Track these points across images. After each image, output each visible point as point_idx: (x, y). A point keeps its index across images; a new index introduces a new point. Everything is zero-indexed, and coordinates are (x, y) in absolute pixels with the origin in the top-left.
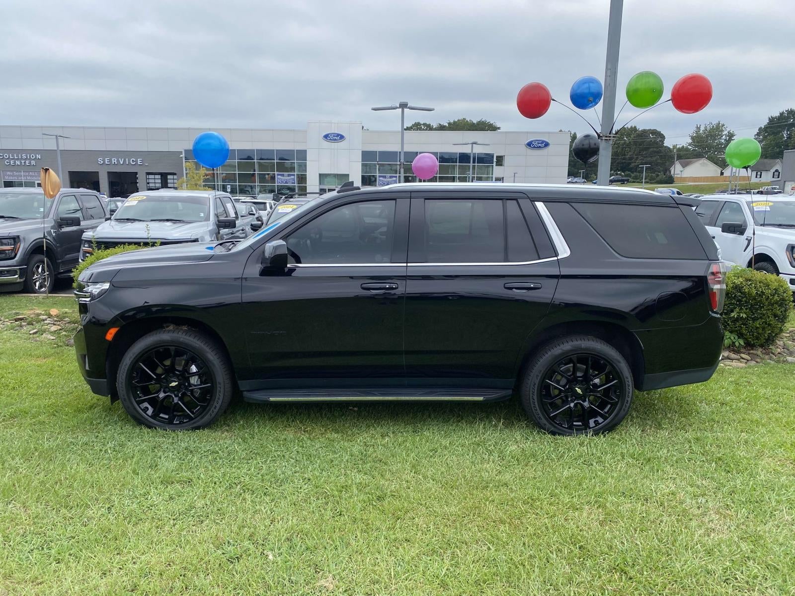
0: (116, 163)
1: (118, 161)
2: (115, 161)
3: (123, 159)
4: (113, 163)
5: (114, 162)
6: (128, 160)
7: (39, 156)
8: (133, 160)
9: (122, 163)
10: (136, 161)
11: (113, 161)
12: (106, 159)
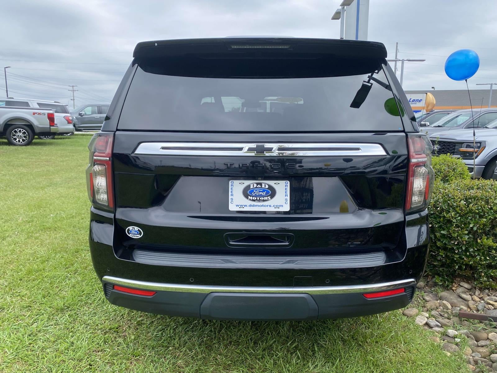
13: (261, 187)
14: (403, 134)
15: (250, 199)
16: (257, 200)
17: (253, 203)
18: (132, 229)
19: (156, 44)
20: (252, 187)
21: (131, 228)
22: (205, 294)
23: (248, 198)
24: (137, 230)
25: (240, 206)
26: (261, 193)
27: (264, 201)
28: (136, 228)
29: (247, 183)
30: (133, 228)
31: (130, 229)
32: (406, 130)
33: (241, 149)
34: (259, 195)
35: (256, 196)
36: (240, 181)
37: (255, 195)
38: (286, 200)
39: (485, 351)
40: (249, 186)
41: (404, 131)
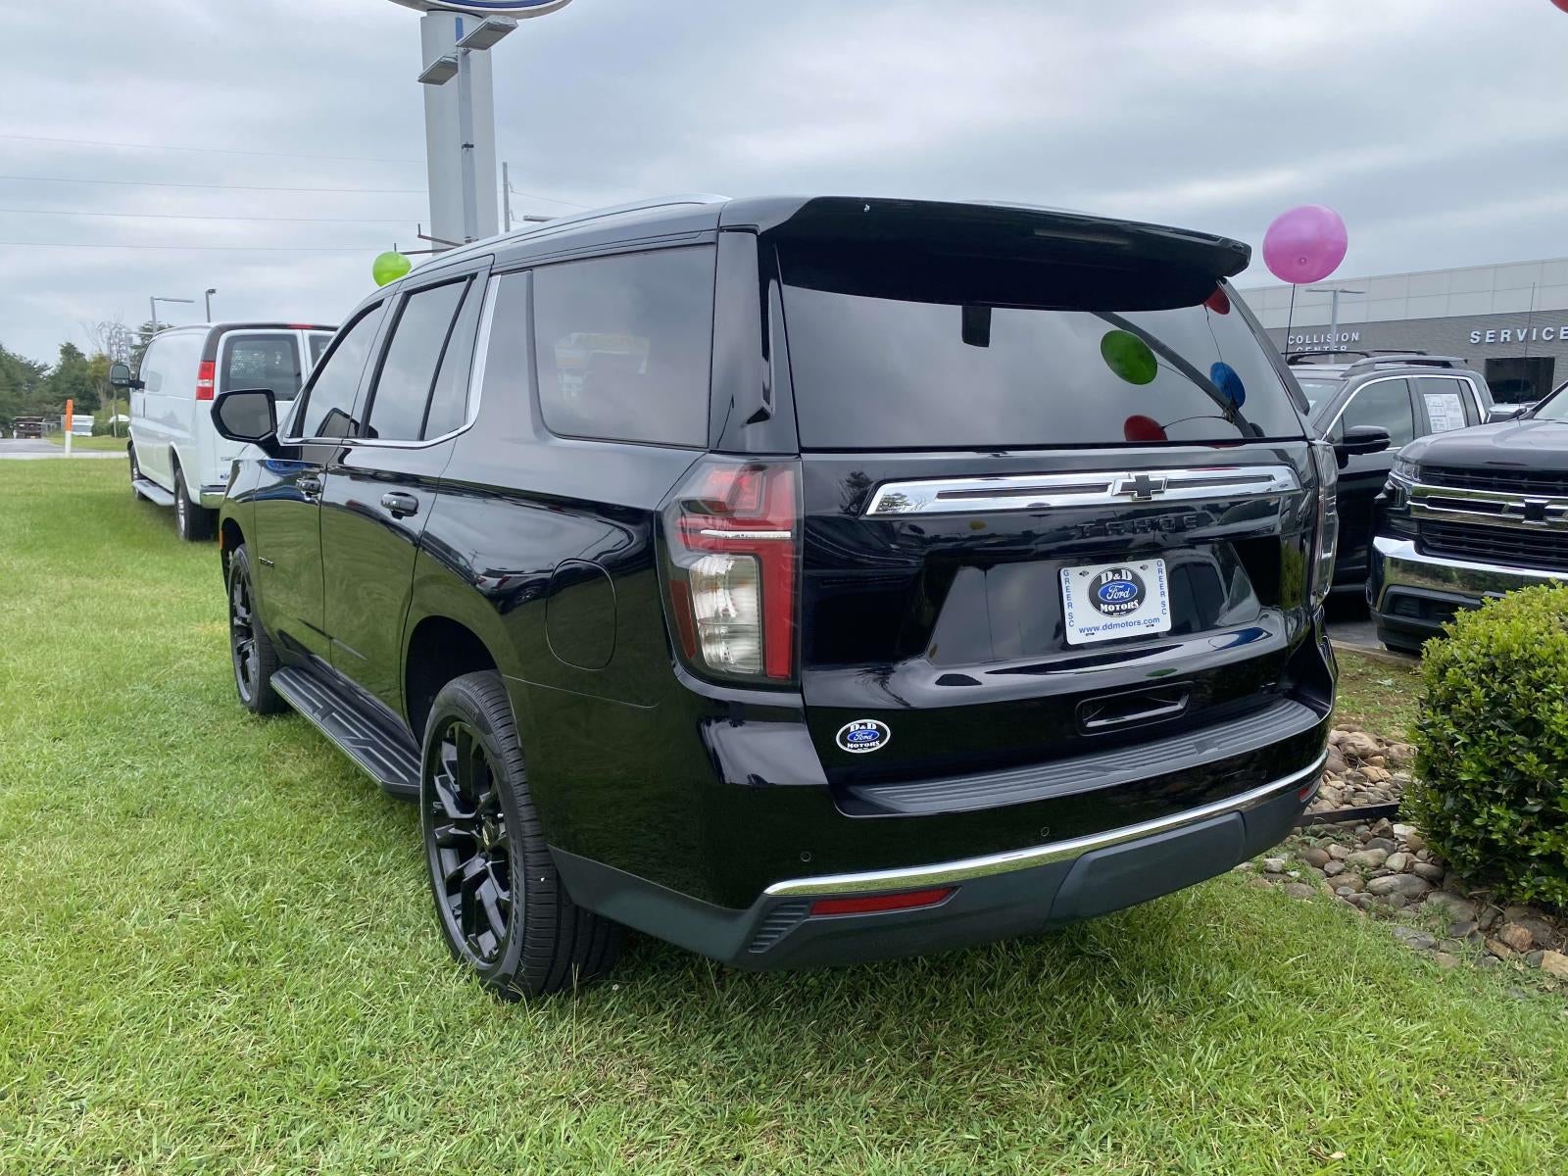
0: (1508, 340)
1: (1514, 335)
2: (1507, 336)
3: (1525, 330)
4: (1502, 340)
5: (1505, 338)
6: (1537, 332)
7: (1355, 336)
8: (1548, 331)
9: (1521, 338)
10: (1556, 334)
11: (1503, 336)
12: (1488, 332)
13: (1121, 580)
14: (1306, 444)
15: (1104, 612)
16: (1115, 611)
17: (1109, 620)
18: (858, 727)
19: (868, 208)
20: (1104, 581)
21: (853, 726)
22: (1067, 861)
23: (1099, 608)
24: (875, 727)
25: (1086, 632)
26: (1121, 593)
27: (1128, 611)
28: (872, 724)
29: (1095, 570)
30: (861, 725)
31: (852, 730)
32: (1309, 437)
33: (1103, 488)
34: (1118, 599)
35: (1114, 602)
36: (1081, 569)
37: (1113, 599)
38: (1163, 603)
39: (1352, 879)
40: (1099, 578)
41: (1304, 438)
